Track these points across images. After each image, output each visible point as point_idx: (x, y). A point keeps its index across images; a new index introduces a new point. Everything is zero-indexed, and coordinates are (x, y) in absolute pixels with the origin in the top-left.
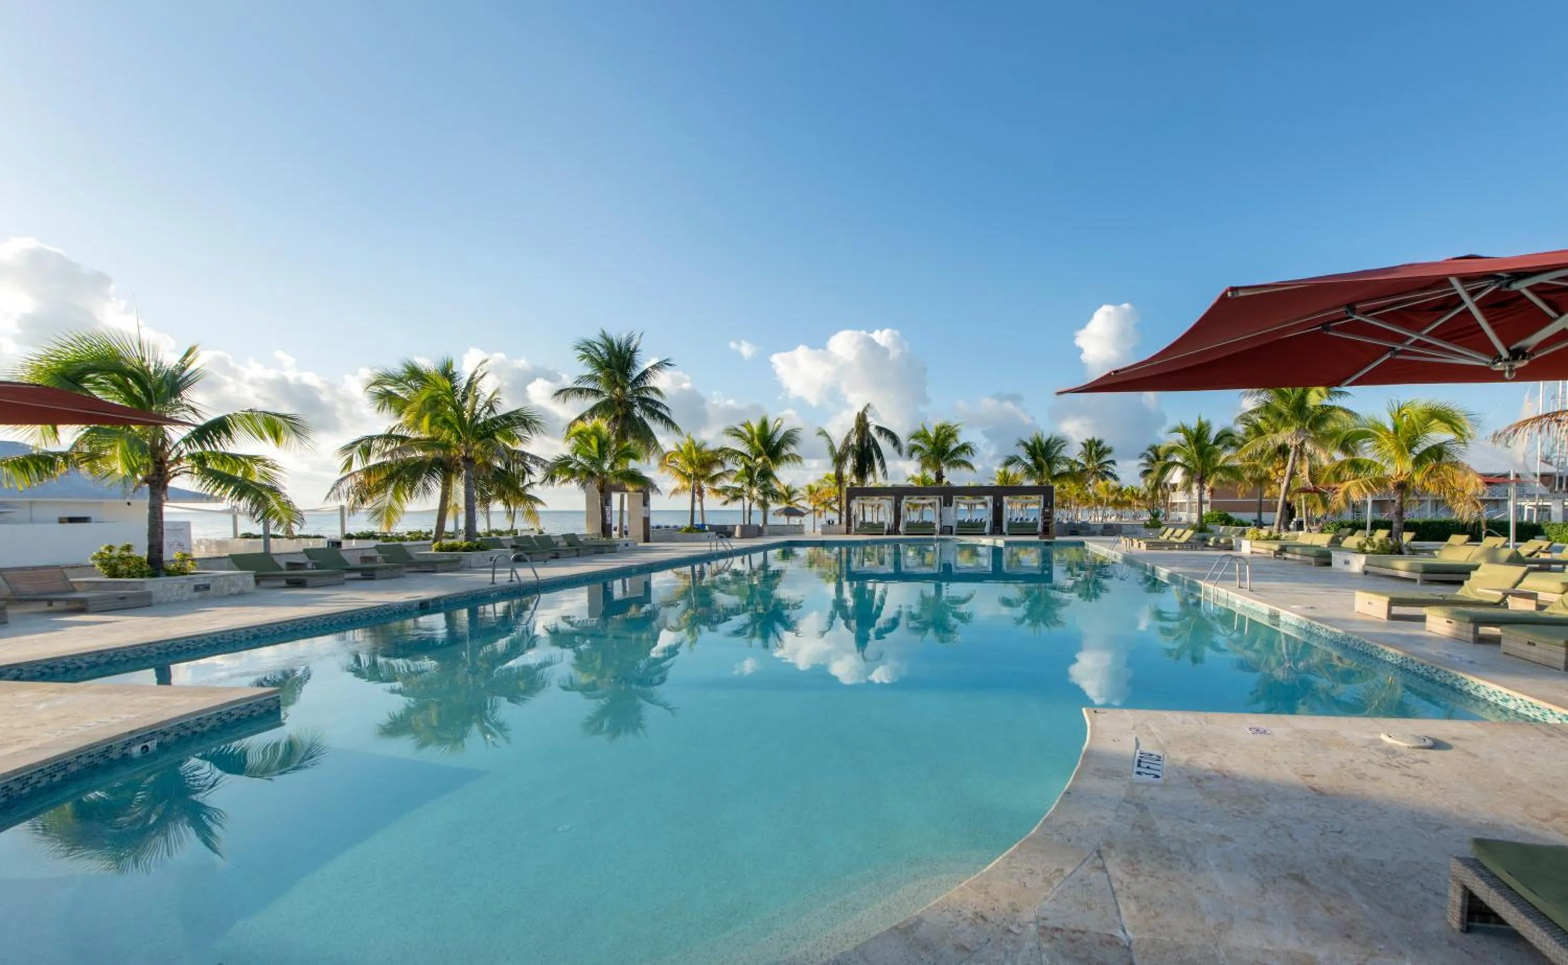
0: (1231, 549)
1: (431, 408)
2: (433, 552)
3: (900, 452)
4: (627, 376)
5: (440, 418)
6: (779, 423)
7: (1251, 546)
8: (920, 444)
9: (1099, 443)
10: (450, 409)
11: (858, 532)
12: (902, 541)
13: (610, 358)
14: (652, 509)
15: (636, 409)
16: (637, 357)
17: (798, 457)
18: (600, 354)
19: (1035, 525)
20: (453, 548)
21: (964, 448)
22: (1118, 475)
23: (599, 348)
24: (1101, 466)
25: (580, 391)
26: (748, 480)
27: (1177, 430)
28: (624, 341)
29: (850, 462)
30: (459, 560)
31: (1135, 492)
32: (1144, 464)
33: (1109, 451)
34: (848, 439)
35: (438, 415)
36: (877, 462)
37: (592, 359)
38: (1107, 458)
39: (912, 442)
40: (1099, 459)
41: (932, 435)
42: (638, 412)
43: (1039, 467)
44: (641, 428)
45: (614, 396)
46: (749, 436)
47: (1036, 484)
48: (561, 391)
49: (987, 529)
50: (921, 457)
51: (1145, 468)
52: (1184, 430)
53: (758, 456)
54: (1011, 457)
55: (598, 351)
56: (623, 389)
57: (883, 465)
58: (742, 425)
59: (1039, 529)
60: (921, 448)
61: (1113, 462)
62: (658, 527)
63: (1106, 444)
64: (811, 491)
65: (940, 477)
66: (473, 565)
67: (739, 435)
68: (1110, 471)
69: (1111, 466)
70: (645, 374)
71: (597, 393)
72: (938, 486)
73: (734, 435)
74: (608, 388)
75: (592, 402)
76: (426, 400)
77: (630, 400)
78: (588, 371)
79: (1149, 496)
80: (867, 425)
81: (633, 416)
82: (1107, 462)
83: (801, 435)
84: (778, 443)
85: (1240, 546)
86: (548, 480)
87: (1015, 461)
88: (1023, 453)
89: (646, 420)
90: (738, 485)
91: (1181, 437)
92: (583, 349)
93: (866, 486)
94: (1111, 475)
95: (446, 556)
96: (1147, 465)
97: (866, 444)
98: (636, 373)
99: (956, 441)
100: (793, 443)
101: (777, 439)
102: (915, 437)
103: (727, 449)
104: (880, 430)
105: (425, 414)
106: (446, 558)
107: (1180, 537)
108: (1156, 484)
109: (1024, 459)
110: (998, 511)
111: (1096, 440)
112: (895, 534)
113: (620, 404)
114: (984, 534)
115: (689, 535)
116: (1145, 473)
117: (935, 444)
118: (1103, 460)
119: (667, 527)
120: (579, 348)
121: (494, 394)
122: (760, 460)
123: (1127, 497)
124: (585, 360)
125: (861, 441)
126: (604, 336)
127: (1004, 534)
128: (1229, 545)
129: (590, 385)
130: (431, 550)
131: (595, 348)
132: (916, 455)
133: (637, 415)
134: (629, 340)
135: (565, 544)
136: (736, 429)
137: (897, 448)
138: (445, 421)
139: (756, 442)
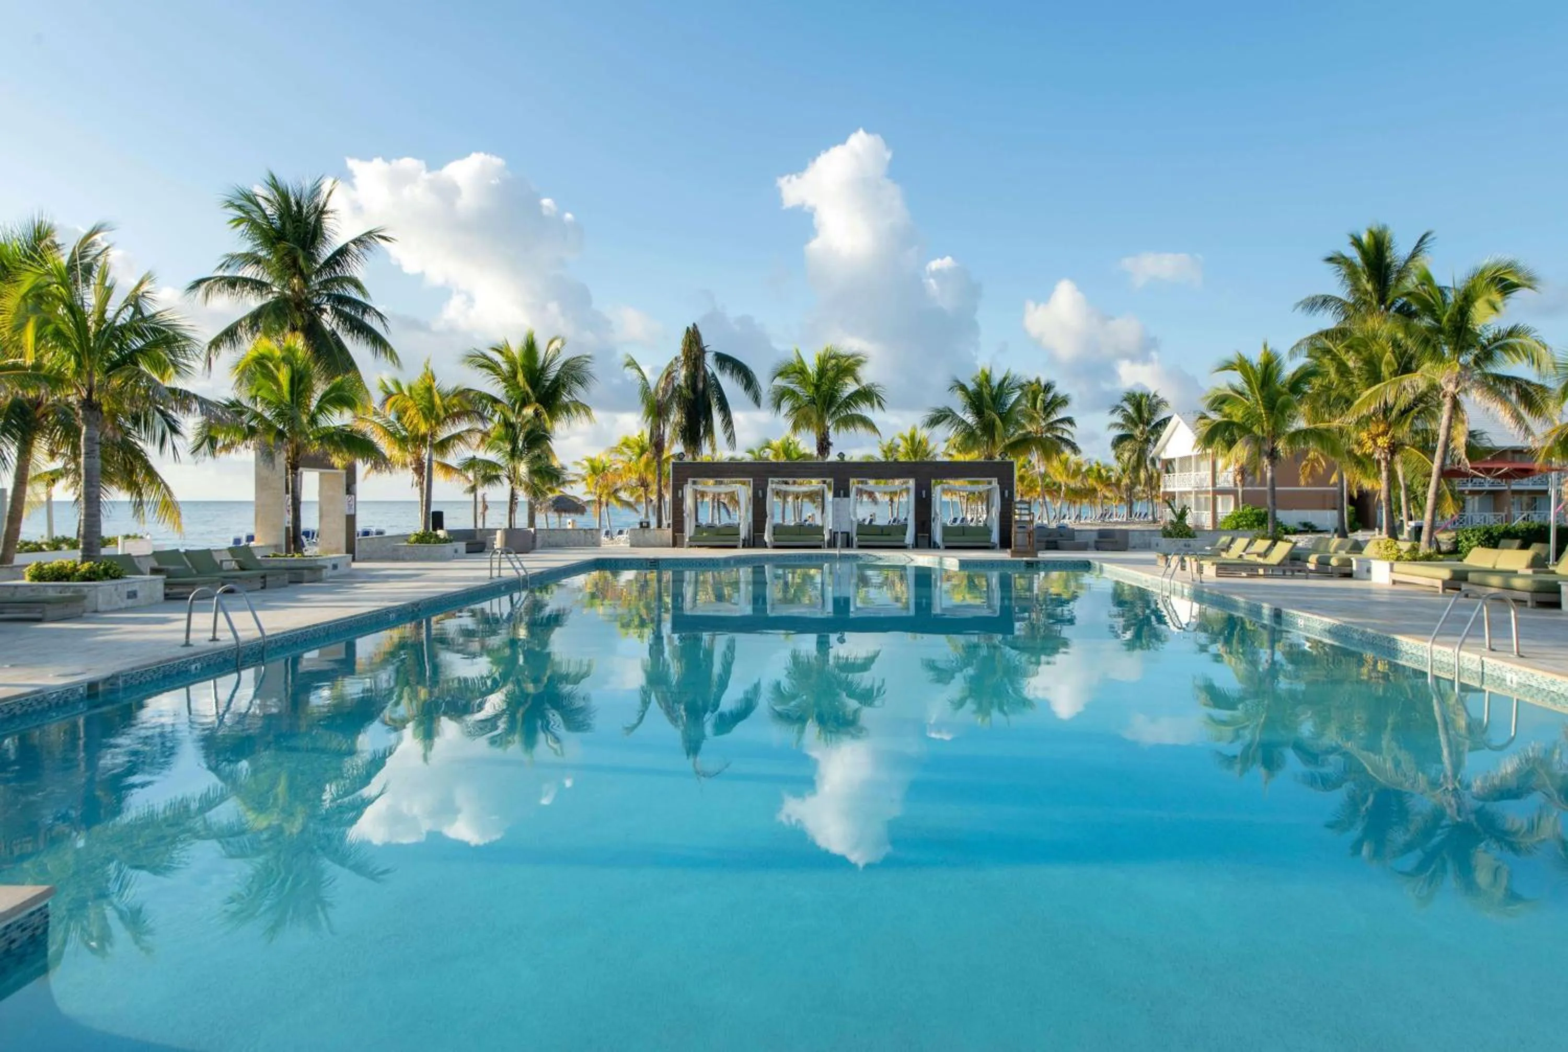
0: (1349, 575)
1: (36, 309)
2: (26, 581)
3: (757, 400)
4: (311, 258)
5: (50, 328)
6: (557, 344)
7: (1392, 570)
8: (792, 386)
9: (1048, 388)
10: (62, 310)
11: (696, 543)
12: (768, 559)
13: (283, 224)
14: (358, 499)
15: (325, 316)
16: (329, 223)
17: (583, 405)
18: (265, 216)
19: (987, 530)
20: (60, 575)
21: (867, 395)
22: (1080, 445)
23: (264, 204)
24: (1051, 427)
25: (232, 283)
26: (508, 447)
27: (1229, 366)
28: (307, 192)
29: (676, 416)
30: (79, 598)
31: (1103, 472)
32: (1116, 425)
33: (1064, 402)
34: (669, 375)
35: (47, 322)
36: (717, 418)
37: (253, 223)
38: (1061, 414)
39: (780, 382)
40: (1049, 414)
41: (812, 366)
42: (328, 321)
43: (988, 428)
44: (336, 350)
45: (288, 292)
46: (505, 367)
47: (982, 459)
48: (199, 283)
49: (909, 538)
50: (794, 409)
51: (1120, 432)
52: (1242, 365)
53: (524, 404)
54: (939, 411)
55: (263, 211)
56: (306, 279)
57: (728, 423)
58: (494, 349)
59: (995, 537)
60: (793, 394)
61: (1070, 421)
62: (366, 533)
63: (1061, 389)
64: (594, 470)
65: (824, 446)
66: (101, 607)
67: (492, 367)
68: (1066, 436)
69: (1067, 426)
70: (343, 251)
71: (259, 286)
72: (820, 460)
73: (482, 366)
74: (281, 278)
75: (253, 302)
76: (26, 294)
77: (316, 300)
78: (246, 247)
79: (1125, 481)
80: (703, 351)
81: (320, 326)
82: (1062, 421)
83: (593, 368)
84: (557, 379)
85: (1369, 571)
86: (206, 446)
87: (946, 417)
88: (958, 404)
89: (339, 333)
90: (492, 456)
91: (1237, 379)
92: (240, 207)
93: (699, 460)
94: (1068, 443)
95: (51, 589)
96: (1122, 426)
97: (701, 386)
98: (326, 252)
99: (857, 380)
100: (581, 382)
101: (552, 374)
102: (782, 373)
103: (470, 390)
104: (723, 360)
105: (28, 319)
106: (51, 593)
107: (1265, 555)
108: (1139, 457)
109: (961, 415)
110: (924, 506)
111: (1043, 383)
112: (754, 546)
113: (298, 306)
114: (904, 547)
115: (425, 547)
116: (1119, 442)
117: (817, 387)
118: (1055, 417)
119: (380, 533)
120: (231, 204)
121: (141, 283)
122: (529, 411)
123: (1091, 482)
124: (242, 227)
125: (693, 378)
126: (274, 184)
127: (939, 548)
128: (1347, 570)
129: (249, 272)
130: (23, 578)
131: (258, 205)
132: (786, 406)
133: (328, 328)
134: (316, 191)
135: (234, 565)
136: (484, 356)
137: (751, 392)
138: (58, 334)
139: (520, 377)
